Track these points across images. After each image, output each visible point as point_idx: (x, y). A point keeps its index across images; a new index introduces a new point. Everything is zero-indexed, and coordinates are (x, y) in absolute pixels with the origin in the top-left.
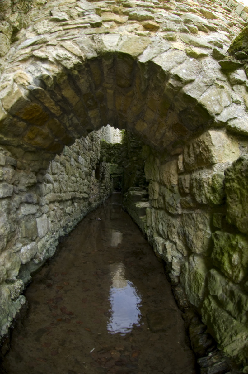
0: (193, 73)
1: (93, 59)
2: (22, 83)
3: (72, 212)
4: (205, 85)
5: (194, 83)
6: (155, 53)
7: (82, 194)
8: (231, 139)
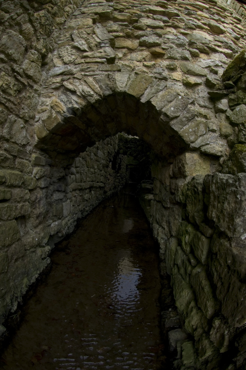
0: (179, 110)
1: (109, 95)
2: (58, 110)
3: (89, 199)
4: (186, 119)
5: (179, 118)
6: (153, 93)
7: (98, 184)
8: (203, 159)
